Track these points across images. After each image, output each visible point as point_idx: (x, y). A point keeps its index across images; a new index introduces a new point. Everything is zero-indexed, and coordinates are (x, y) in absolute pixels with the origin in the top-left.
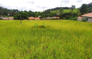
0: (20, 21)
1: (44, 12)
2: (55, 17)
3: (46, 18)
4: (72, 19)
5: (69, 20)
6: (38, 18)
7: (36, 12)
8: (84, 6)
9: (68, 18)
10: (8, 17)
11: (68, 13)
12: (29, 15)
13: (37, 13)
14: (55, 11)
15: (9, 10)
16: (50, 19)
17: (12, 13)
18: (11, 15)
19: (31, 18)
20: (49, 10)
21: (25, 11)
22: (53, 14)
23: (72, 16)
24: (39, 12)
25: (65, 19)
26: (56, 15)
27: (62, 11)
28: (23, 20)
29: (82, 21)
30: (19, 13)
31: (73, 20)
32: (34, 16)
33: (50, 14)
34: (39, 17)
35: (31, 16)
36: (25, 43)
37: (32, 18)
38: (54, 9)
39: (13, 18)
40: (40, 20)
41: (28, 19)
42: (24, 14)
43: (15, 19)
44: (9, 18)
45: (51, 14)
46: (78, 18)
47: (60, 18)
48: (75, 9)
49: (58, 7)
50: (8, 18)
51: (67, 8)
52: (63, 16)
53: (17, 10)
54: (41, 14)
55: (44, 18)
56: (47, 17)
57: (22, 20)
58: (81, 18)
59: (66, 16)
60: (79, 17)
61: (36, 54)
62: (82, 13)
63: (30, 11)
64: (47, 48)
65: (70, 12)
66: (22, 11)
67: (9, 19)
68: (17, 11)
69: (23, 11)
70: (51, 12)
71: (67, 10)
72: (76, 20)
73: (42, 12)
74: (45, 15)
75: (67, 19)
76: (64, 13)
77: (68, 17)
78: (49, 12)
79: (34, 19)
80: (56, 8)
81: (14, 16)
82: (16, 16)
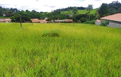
0: (20, 23)
1: (52, 12)
2: (67, 20)
3: (55, 21)
4: (88, 23)
6: (45, 20)
7: (42, 13)
8: (104, 6)
10: (4, 18)
11: (83, 14)
12: (32, 17)
14: (68, 12)
15: (4, 9)
17: (9, 13)
18: (8, 16)
19: (34, 20)
20: (59, 10)
21: (27, 11)
22: (64, 16)
23: (89, 18)
24: (45, 13)
25: (79, 22)
26: (68, 17)
27: (76, 12)
28: (24, 22)
29: (101, 25)
30: (19, 14)
31: (90, 23)
32: (39, 18)
34: (46, 18)
35: (35, 18)
36: (26, 54)
37: (36, 20)
38: (66, 10)
39: (11, 20)
40: (48, 23)
41: (31, 22)
42: (25, 15)
43: (13, 21)
44: (5, 20)
45: (62, 15)
46: (96, 21)
47: (73, 20)
48: (92, 9)
49: (71, 7)
50: (3, 20)
51: (82, 8)
52: (77, 19)
53: (16, 9)
54: (48, 15)
55: (52, 21)
56: (57, 20)
57: (22, 23)
58: (100, 21)
59: (81, 19)
60: (98, 21)
61: (42, 68)
62: (102, 15)
63: (34, 11)
64: (57, 59)
65: (86, 14)
66: (22, 10)
67: (4, 22)
68: (15, 11)
69: (24, 11)
70: (62, 12)
71: (83, 10)
72: (94, 23)
73: (49, 13)
74: (53, 16)
76: (79, 14)
77: (83, 20)
78: (59, 13)
79: (39, 22)
80: (68, 7)
81: (12, 17)
82: (14, 18)
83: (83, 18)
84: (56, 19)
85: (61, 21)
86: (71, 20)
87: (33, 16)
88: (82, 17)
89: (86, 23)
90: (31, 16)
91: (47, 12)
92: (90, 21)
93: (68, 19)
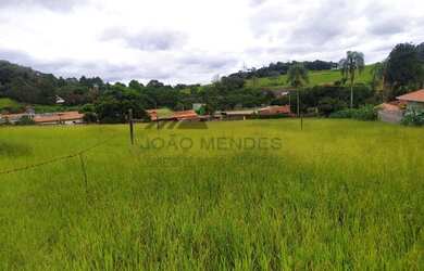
1: (217, 84)
2: (269, 108)
3: (228, 113)
4: (349, 116)
5: (334, 117)
6: (192, 113)
7: (181, 87)
8: (404, 54)
9: (332, 111)
10: (58, 110)
11: (327, 87)
12: (149, 102)
13: (188, 92)
14: (269, 81)
15: (62, 82)
16: (248, 117)
17: (75, 93)
18: (72, 105)
20: (240, 75)
21: (134, 84)
22: (258, 95)
23: (349, 98)
24: (194, 88)
25: (315, 116)
26: (271, 98)
27: (303, 77)
29: (405, 124)
30: (108, 94)
31: (356, 117)
32: (173, 106)
33: (245, 93)
34: (197, 106)
35: (160, 105)
37: (164, 112)
38: (263, 73)
39: (82, 115)
40: (202, 120)
41: (148, 119)
42: (128, 98)
43: (88, 120)
44: (62, 117)
45: (248, 91)
46: (381, 109)
47: (294, 110)
48: (362, 67)
49: (279, 63)
50: (58, 118)
51: (320, 66)
52: (304, 102)
53: (97, 80)
54: (203, 93)
55: (218, 113)
58: (396, 108)
59: (320, 102)
62: (396, 87)
63: (155, 85)
65: (337, 83)
66: (118, 83)
67: (61, 122)
68: (96, 86)
69: (123, 85)
70: (249, 83)
71: (323, 72)
72: (373, 117)
73: (206, 87)
74: (221, 97)
75: (327, 117)
76: (311, 86)
77: (329, 106)
78: (241, 86)
79: (175, 119)
80: (271, 65)
81: (85, 106)
82: (93, 108)
83: (327, 99)
84: (232, 107)
85: (249, 112)
86: (286, 109)
87: (152, 100)
88: (323, 95)
89: (342, 117)
90: (146, 99)
91: (198, 85)
92: (356, 107)
93: (272, 104)
